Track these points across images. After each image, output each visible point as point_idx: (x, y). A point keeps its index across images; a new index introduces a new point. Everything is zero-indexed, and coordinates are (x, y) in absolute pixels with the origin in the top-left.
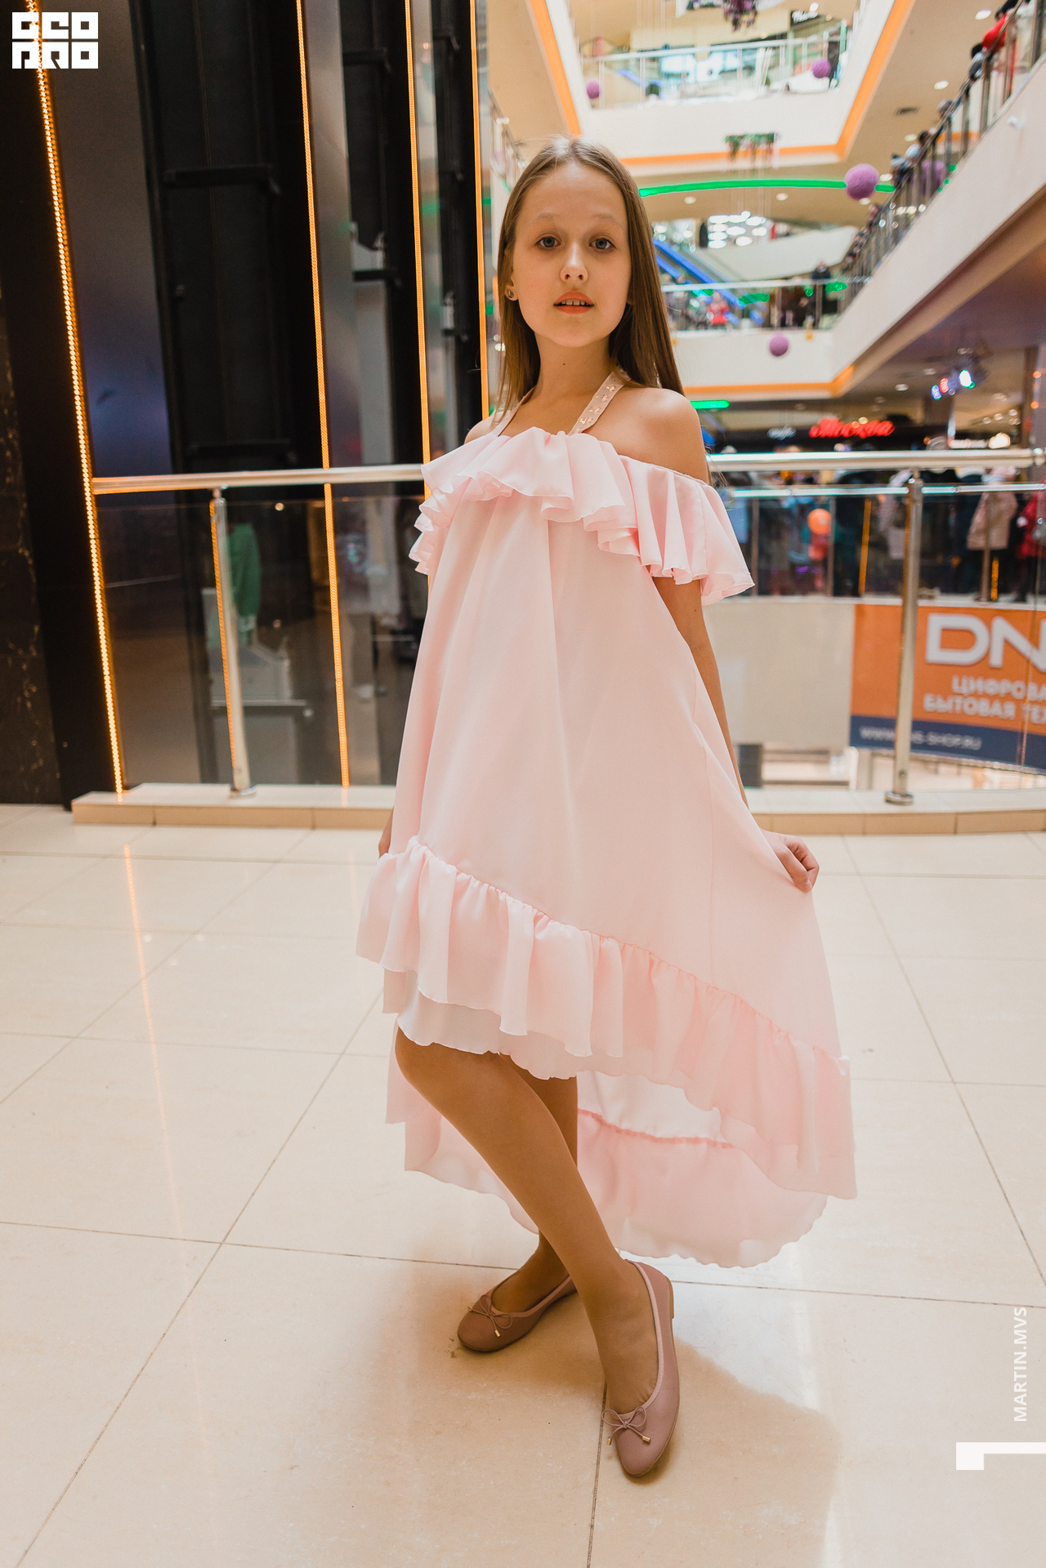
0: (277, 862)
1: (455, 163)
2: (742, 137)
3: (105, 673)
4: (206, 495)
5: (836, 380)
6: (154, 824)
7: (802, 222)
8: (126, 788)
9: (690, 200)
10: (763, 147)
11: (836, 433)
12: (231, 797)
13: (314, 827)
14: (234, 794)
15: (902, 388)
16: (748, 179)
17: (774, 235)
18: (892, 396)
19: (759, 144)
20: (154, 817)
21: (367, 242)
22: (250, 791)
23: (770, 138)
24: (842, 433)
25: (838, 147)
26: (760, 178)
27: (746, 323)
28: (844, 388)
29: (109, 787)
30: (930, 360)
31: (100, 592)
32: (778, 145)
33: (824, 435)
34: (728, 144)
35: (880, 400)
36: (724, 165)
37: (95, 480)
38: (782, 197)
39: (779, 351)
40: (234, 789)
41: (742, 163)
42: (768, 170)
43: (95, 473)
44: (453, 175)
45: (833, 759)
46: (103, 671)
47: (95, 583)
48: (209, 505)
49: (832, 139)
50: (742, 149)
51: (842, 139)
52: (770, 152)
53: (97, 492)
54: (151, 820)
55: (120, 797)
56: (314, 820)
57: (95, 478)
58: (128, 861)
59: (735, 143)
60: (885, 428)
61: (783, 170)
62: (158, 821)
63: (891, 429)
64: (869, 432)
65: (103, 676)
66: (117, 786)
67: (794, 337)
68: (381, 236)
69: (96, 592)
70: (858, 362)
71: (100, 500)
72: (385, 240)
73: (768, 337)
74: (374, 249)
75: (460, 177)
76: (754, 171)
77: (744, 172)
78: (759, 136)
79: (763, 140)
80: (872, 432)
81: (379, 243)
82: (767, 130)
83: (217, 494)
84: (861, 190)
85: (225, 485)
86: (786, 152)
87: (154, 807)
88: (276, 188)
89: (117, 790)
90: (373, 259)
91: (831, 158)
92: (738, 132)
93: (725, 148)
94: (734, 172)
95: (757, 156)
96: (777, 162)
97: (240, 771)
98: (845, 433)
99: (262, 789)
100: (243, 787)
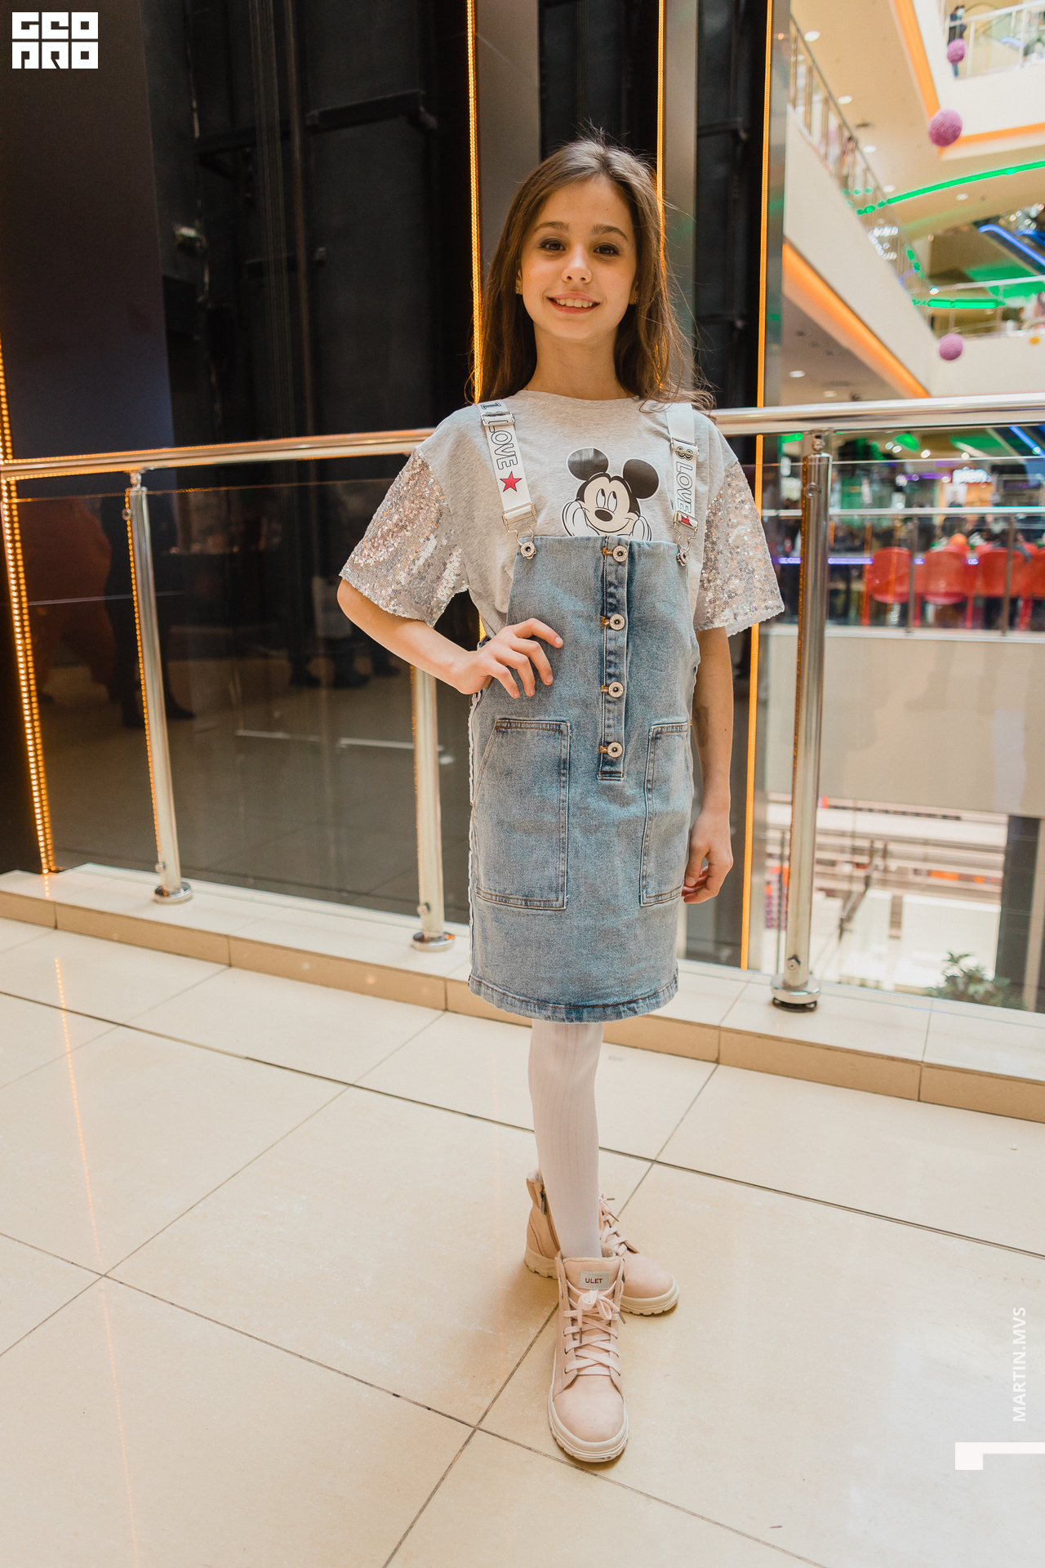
1: (740, 120)
4: (120, 481)
6: (55, 927)
8: (54, 869)
12: (156, 901)
14: (158, 897)
20: (55, 917)
22: (183, 893)
29: (31, 866)
40: (160, 892)
44: (735, 133)
54: (53, 922)
55: (47, 884)
56: (231, 954)
62: (58, 925)
66: (42, 865)
83: (136, 478)
88: (431, 121)
89: (43, 871)
97: (164, 867)
99: (201, 890)
100: (170, 890)
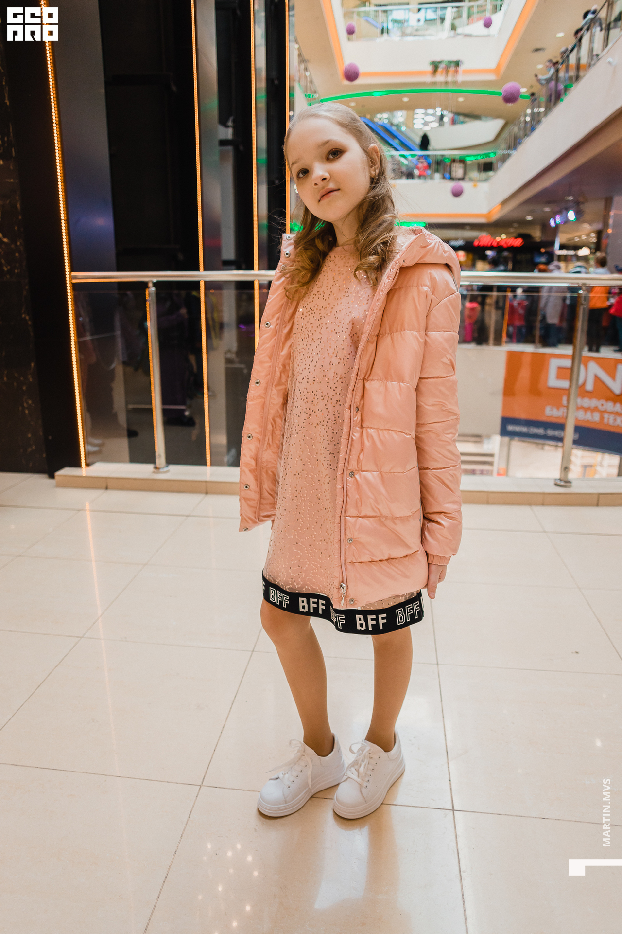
0: (188, 516)
1: (274, 74)
2: (440, 62)
3: (76, 394)
4: (144, 285)
5: (490, 212)
6: (107, 488)
7: (473, 116)
8: (87, 465)
9: (406, 99)
10: (453, 69)
11: (490, 244)
12: (154, 472)
13: (207, 493)
14: (156, 471)
15: (529, 218)
16: (443, 88)
17: (454, 122)
18: (523, 223)
19: (450, 68)
20: (106, 484)
21: (223, 122)
22: (166, 469)
23: (457, 64)
24: (493, 244)
25: (496, 70)
26: (450, 88)
27: (437, 176)
28: (495, 217)
29: (78, 465)
30: (548, 203)
31: (74, 343)
32: (461, 68)
33: (482, 245)
34: (431, 66)
35: (515, 225)
36: (429, 79)
37: (73, 274)
38: (461, 99)
39: (457, 193)
40: (156, 468)
41: (440, 78)
42: (455, 83)
43: (72, 269)
44: (272, 81)
45: (486, 441)
46: (75, 392)
47: (72, 338)
48: (145, 292)
49: (493, 65)
50: (440, 69)
51: (499, 66)
52: (456, 72)
53: (74, 281)
54: (105, 487)
55: (84, 471)
56: (207, 488)
57: (73, 273)
58: (88, 513)
59: (436, 66)
60: (518, 242)
61: (464, 83)
62: (109, 487)
63: (522, 243)
64: (509, 244)
65: (75, 395)
66: (82, 464)
67: (466, 185)
68: (231, 119)
69: (72, 343)
70: (504, 203)
71: (74, 286)
72: (234, 121)
73: (450, 185)
74: (227, 127)
75: (276, 82)
76: (446, 83)
77: (441, 83)
78: (450, 62)
79: (453, 65)
80: (511, 244)
81: (230, 123)
82: (455, 59)
83: (150, 285)
84: (511, 98)
85: (155, 280)
86: (466, 72)
87: (107, 478)
88: (174, 88)
89: (82, 466)
90: (227, 133)
91: (492, 77)
92: (438, 59)
93: (430, 68)
94: (435, 83)
95: (449, 75)
96: (460, 78)
97: (160, 456)
98: (495, 244)
99: (173, 468)
100: (162, 467)
